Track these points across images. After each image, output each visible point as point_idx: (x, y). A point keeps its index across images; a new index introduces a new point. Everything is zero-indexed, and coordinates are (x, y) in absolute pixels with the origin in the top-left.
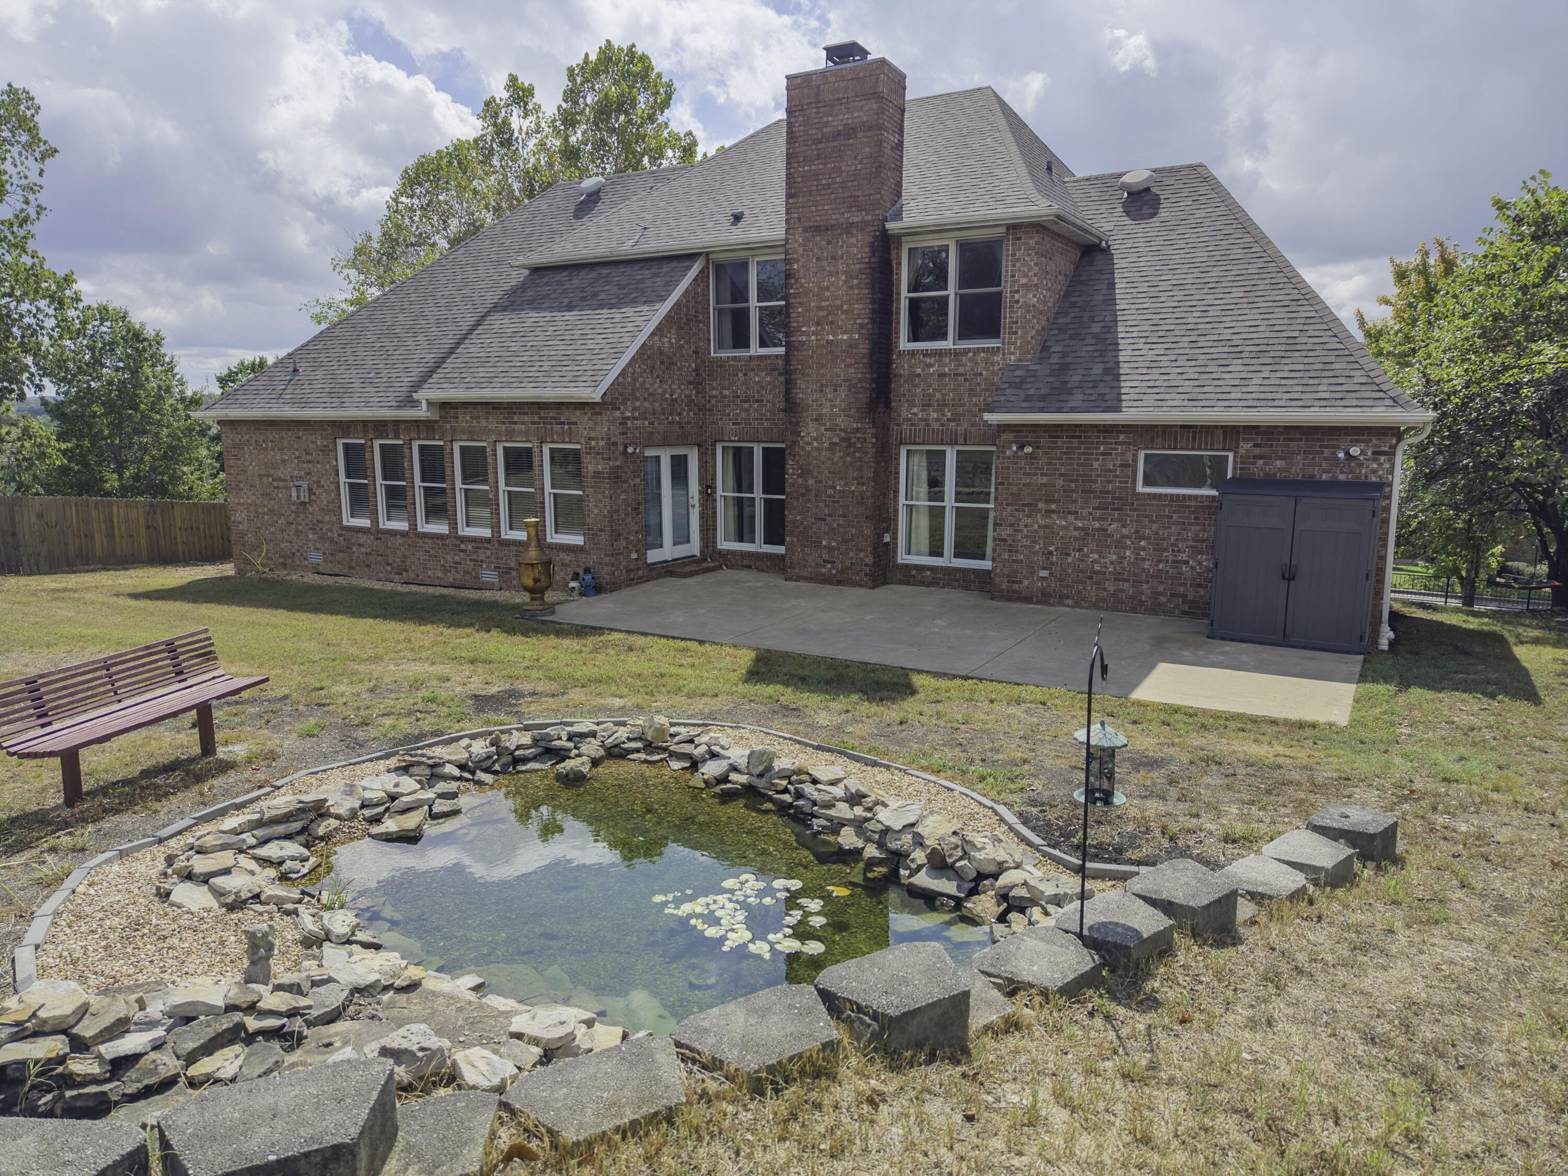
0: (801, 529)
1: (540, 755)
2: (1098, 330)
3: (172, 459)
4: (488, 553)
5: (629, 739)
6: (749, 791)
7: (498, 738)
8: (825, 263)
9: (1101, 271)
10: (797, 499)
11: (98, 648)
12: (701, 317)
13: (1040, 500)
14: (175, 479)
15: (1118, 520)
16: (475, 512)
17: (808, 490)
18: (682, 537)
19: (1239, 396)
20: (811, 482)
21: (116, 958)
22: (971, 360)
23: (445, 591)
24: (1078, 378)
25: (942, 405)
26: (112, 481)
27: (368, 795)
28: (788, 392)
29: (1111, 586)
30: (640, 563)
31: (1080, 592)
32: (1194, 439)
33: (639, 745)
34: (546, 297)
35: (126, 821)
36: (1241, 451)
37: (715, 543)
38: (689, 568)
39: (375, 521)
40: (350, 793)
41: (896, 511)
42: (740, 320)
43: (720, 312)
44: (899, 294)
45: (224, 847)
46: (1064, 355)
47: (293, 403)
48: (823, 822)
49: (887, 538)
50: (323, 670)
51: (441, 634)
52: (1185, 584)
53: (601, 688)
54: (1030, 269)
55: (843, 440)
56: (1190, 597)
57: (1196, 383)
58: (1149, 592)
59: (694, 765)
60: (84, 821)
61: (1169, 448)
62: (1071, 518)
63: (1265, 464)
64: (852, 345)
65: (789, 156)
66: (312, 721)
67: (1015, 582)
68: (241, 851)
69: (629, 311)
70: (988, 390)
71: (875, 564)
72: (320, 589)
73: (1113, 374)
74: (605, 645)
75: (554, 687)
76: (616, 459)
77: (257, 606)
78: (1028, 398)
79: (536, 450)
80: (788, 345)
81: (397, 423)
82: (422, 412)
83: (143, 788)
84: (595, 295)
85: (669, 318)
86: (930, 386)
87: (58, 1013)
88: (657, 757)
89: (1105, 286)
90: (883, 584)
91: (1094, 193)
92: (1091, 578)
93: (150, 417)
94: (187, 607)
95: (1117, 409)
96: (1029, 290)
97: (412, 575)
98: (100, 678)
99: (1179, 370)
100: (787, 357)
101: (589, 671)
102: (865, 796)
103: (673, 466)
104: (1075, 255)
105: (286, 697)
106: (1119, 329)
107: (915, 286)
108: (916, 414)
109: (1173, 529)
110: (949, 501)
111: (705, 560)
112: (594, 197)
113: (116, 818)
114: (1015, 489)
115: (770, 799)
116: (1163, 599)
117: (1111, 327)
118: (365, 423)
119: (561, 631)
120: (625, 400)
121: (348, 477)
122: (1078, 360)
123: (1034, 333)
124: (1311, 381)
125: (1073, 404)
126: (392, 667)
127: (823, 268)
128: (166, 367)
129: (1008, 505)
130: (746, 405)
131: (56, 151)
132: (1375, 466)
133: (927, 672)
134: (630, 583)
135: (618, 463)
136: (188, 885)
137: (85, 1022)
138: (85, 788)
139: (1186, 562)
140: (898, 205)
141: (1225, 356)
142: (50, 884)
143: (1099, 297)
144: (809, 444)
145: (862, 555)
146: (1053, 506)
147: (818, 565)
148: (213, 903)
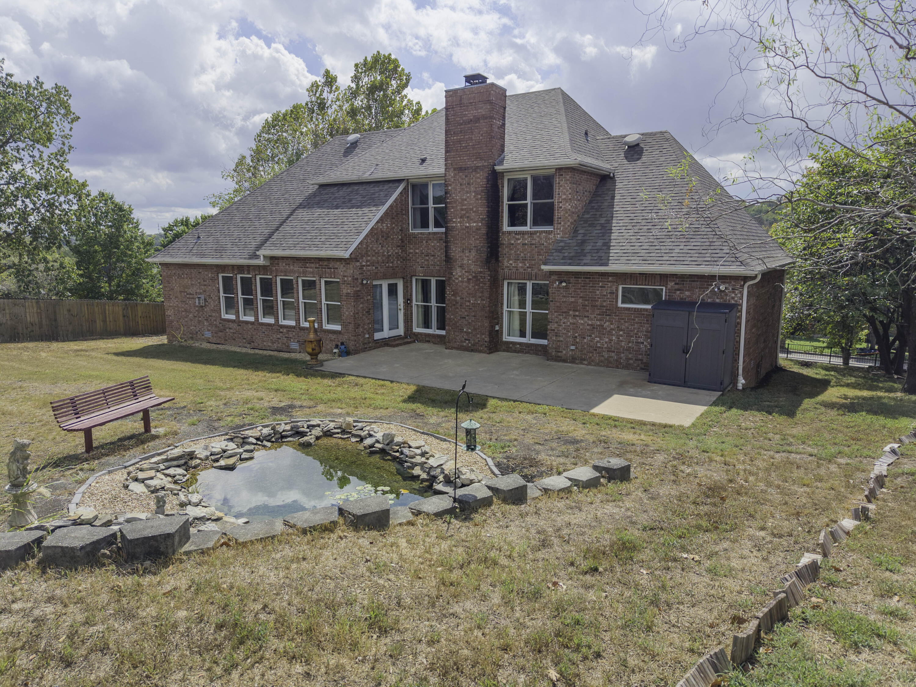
0: (453, 322)
1: (294, 434)
2: (603, 222)
3: (137, 275)
4: (294, 333)
5: (335, 428)
6: (382, 451)
7: (274, 426)
8: (464, 187)
9: (609, 190)
10: (451, 307)
11: (99, 382)
12: (404, 212)
13: (570, 310)
14: (139, 287)
15: (609, 321)
16: (287, 312)
17: (457, 303)
18: (394, 326)
19: (667, 258)
20: (458, 298)
21: (107, 509)
22: (539, 237)
23: (272, 353)
24: (590, 247)
25: (524, 260)
26: (105, 287)
27: (214, 450)
28: (446, 252)
29: (606, 355)
30: (370, 340)
31: (590, 358)
32: (646, 280)
33: (339, 431)
34: (325, 201)
35: (111, 459)
36: (669, 287)
37: (412, 328)
38: (397, 342)
39: (238, 316)
40: (206, 449)
41: (502, 313)
42: (424, 213)
43: (414, 209)
44: (503, 202)
45: (151, 469)
46: (585, 235)
47: (197, 255)
48: (409, 464)
49: (497, 328)
50: (204, 394)
51: (265, 376)
52: (642, 354)
53: (334, 404)
54: (567, 191)
55: (474, 277)
56: (644, 361)
57: (647, 251)
58: (624, 358)
59: (362, 440)
60: (94, 459)
61: (634, 284)
62: (586, 319)
63: (681, 293)
64: (478, 229)
65: (446, 131)
66: (195, 418)
67: (559, 352)
68: (158, 471)
69: (366, 210)
70: (546, 252)
71: (490, 342)
72: (210, 351)
73: (607, 246)
74: (344, 383)
75: (312, 403)
76: (357, 287)
77: (177, 360)
78: (564, 258)
79: (318, 282)
80: (447, 228)
81: (249, 266)
82: (261, 262)
83: (118, 446)
84: (350, 200)
85: (386, 214)
86: (518, 249)
87: (87, 517)
88: (346, 436)
89: (610, 198)
90: (495, 352)
91: (611, 146)
92: (596, 350)
93: (126, 253)
94: (142, 360)
95: (606, 264)
96: (567, 202)
97: (256, 344)
98: (101, 397)
99: (640, 244)
100: (446, 233)
101: (332, 396)
102: (427, 453)
103: (389, 289)
104: (597, 181)
105: (185, 407)
106: (614, 221)
107: (511, 198)
108: (511, 264)
109: (636, 326)
110: (529, 309)
111: (406, 338)
112: (354, 145)
113: (107, 458)
114: (558, 304)
115: (390, 455)
116: (631, 362)
117: (609, 221)
118: (233, 266)
119: (324, 375)
120: (362, 256)
121: (225, 293)
122: (591, 238)
123: (569, 224)
124: (703, 252)
125: (585, 261)
126: (237, 393)
127: (463, 189)
128: (134, 225)
129: (555, 312)
130: (427, 258)
131: (79, 118)
132: (733, 295)
133: (498, 398)
134: (364, 350)
135: (358, 289)
136: (136, 483)
137: (97, 521)
138: (94, 446)
139: (643, 343)
140: (502, 156)
141: (663, 237)
142: (81, 482)
143: (606, 204)
144: (457, 279)
145: (483, 336)
146: (577, 313)
147: (462, 341)
148: (145, 490)
